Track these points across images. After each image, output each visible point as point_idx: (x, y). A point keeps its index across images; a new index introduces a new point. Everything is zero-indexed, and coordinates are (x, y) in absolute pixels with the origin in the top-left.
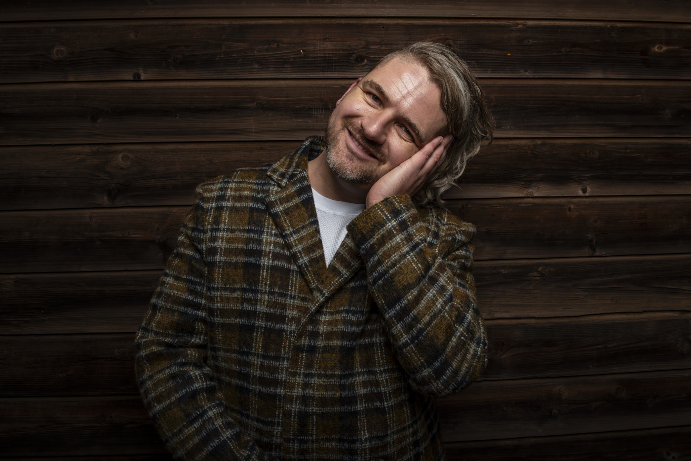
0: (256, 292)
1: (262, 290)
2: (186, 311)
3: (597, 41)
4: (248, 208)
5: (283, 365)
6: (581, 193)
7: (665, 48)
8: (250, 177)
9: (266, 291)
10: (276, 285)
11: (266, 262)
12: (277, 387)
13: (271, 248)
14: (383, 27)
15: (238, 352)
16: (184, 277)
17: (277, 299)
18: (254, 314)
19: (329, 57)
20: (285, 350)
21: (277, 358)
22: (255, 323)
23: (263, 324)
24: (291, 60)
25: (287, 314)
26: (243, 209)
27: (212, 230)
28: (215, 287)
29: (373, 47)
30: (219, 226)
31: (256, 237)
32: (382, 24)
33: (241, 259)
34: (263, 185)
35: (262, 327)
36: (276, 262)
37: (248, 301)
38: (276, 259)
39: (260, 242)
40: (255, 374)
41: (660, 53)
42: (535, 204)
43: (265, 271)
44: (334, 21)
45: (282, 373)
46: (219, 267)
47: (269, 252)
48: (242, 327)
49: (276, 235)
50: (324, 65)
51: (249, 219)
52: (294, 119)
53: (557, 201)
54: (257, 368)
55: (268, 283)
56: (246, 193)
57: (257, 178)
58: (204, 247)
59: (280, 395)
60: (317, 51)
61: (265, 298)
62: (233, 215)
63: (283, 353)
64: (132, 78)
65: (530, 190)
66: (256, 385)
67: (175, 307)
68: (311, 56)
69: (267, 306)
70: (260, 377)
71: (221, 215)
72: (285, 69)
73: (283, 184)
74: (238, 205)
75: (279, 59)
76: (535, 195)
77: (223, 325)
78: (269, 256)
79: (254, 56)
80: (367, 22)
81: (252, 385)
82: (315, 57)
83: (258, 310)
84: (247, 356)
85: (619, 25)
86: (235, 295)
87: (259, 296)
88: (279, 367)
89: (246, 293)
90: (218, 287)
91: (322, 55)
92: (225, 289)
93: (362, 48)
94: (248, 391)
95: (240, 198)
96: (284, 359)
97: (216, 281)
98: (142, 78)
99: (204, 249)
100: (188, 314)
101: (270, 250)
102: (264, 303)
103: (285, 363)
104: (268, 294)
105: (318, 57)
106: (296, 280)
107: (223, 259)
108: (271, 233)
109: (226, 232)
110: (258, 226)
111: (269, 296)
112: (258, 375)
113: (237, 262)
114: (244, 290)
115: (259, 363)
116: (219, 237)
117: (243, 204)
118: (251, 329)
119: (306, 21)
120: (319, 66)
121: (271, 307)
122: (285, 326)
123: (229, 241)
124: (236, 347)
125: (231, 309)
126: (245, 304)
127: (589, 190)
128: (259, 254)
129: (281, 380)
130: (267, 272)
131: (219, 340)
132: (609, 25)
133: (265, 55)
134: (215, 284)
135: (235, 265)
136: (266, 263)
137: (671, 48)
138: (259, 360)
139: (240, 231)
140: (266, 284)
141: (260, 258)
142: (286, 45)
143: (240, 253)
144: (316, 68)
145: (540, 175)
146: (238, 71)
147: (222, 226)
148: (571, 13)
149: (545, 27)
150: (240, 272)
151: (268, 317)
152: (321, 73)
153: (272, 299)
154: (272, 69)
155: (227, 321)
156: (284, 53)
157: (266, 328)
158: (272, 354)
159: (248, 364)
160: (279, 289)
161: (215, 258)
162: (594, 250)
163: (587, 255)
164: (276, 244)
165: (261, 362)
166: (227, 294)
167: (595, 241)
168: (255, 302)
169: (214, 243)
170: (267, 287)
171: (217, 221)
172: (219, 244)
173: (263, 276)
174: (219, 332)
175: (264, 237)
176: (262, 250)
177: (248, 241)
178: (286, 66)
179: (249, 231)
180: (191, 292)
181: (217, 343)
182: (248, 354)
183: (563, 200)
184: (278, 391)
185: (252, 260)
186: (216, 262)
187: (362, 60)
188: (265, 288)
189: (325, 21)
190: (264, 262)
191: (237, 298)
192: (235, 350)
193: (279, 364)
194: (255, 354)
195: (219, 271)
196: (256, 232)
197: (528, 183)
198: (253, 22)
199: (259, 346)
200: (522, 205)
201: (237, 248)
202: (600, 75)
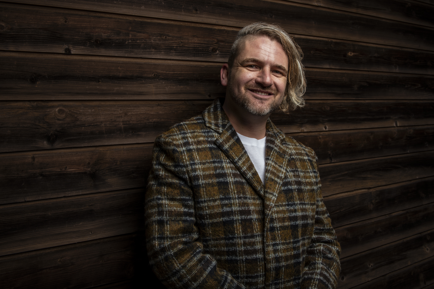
0: (230, 199)
1: (233, 197)
2: (187, 219)
3: (325, 48)
4: (207, 148)
5: (257, 240)
6: (324, 129)
7: (353, 54)
8: (196, 128)
9: (236, 197)
10: (240, 193)
11: (230, 179)
12: (257, 254)
13: (230, 171)
14: (226, 32)
15: (225, 239)
16: (178, 198)
17: (243, 201)
18: (231, 213)
19: (197, 47)
20: (255, 230)
21: (253, 236)
22: (233, 219)
23: (239, 218)
24: (174, 48)
25: (250, 209)
26: (204, 149)
27: (191, 165)
28: (202, 201)
29: (221, 43)
30: (194, 161)
31: (219, 165)
32: (225, 30)
33: (215, 180)
34: (208, 132)
35: (239, 220)
36: (236, 179)
37: (226, 205)
38: (235, 177)
39: (223, 168)
40: (240, 250)
41: (351, 56)
42: (305, 136)
43: (232, 185)
44: (198, 25)
45: (258, 245)
46: (203, 187)
47: (230, 173)
48: (225, 223)
49: (229, 163)
50: (194, 52)
51: (211, 154)
52: (178, 86)
53: (313, 134)
54: (241, 246)
55: (236, 192)
56: (202, 139)
57: (201, 129)
58: (187, 176)
59: (259, 258)
60: (190, 43)
61: (236, 201)
62: (200, 153)
63: (255, 233)
64: (64, 52)
65: (303, 129)
66: (242, 256)
67: (178, 218)
68: (186, 46)
69: (239, 206)
70: (245, 251)
71: (192, 155)
72: (171, 53)
73: (221, 131)
74: (200, 147)
75: (167, 46)
76: (305, 131)
77: (212, 224)
78: (231, 176)
79: (151, 43)
80: (217, 28)
81: (240, 256)
82: (189, 47)
83: (233, 210)
84: (233, 240)
85: (334, 40)
86: (217, 203)
87: (232, 201)
88: (255, 242)
89: (223, 201)
90: (205, 201)
91: (193, 46)
92: (210, 201)
93: (215, 44)
94: (237, 261)
95: (199, 143)
96: (256, 236)
97: (203, 197)
98: (72, 53)
99: (188, 177)
100: (188, 220)
101: (230, 172)
102: (236, 204)
103: (258, 238)
104: (238, 199)
105: (190, 47)
106: (247, 188)
107: (204, 182)
108: (227, 161)
109: (200, 165)
110: (218, 159)
111: (239, 200)
112: (243, 249)
113: (212, 183)
114: (221, 199)
115: (242, 242)
116: (197, 168)
117: (203, 146)
118: (232, 222)
119: (182, 23)
120: (192, 53)
121: (242, 206)
122: (252, 216)
123: (204, 170)
124: (223, 236)
125: (216, 213)
126: (224, 208)
127: (327, 127)
128: (224, 175)
129: (258, 249)
130: (233, 185)
131: (210, 234)
132: (330, 40)
133: (158, 43)
134: (202, 199)
135: (212, 185)
136: (231, 181)
137: (355, 54)
138: (242, 240)
139: (208, 163)
140: (234, 193)
141: (226, 178)
142: (171, 38)
143: (213, 177)
144: (190, 54)
145: (306, 120)
146: (141, 52)
147: (196, 161)
148: (315, 33)
149: (303, 39)
150: (216, 188)
151: (242, 213)
152: (193, 57)
153: (241, 201)
154: (163, 53)
155: (215, 221)
156: (170, 43)
157: (242, 220)
158: (249, 235)
159: (234, 245)
160: (243, 195)
161: (199, 182)
162: (331, 160)
163: (329, 162)
164: (232, 168)
165: (243, 241)
166: (212, 204)
167: (331, 155)
168: (230, 205)
169: (196, 173)
170: (236, 195)
171: (192, 158)
172: (199, 173)
173: (231, 188)
174: (209, 229)
175: (224, 164)
176: (226, 173)
177: (216, 168)
178: (171, 51)
179: (214, 162)
180: (186, 206)
181: (208, 237)
182: (232, 238)
183: (316, 133)
184: (257, 256)
185: (221, 180)
186: (200, 184)
187: (216, 51)
188: (235, 196)
189: (193, 25)
190: (230, 180)
191: (218, 205)
192: (222, 238)
193: (255, 240)
194: (238, 237)
195: (203, 190)
196: (219, 162)
197: (301, 125)
198: (149, 21)
199: (240, 232)
200: (299, 137)
201: (210, 174)
202: (328, 67)
